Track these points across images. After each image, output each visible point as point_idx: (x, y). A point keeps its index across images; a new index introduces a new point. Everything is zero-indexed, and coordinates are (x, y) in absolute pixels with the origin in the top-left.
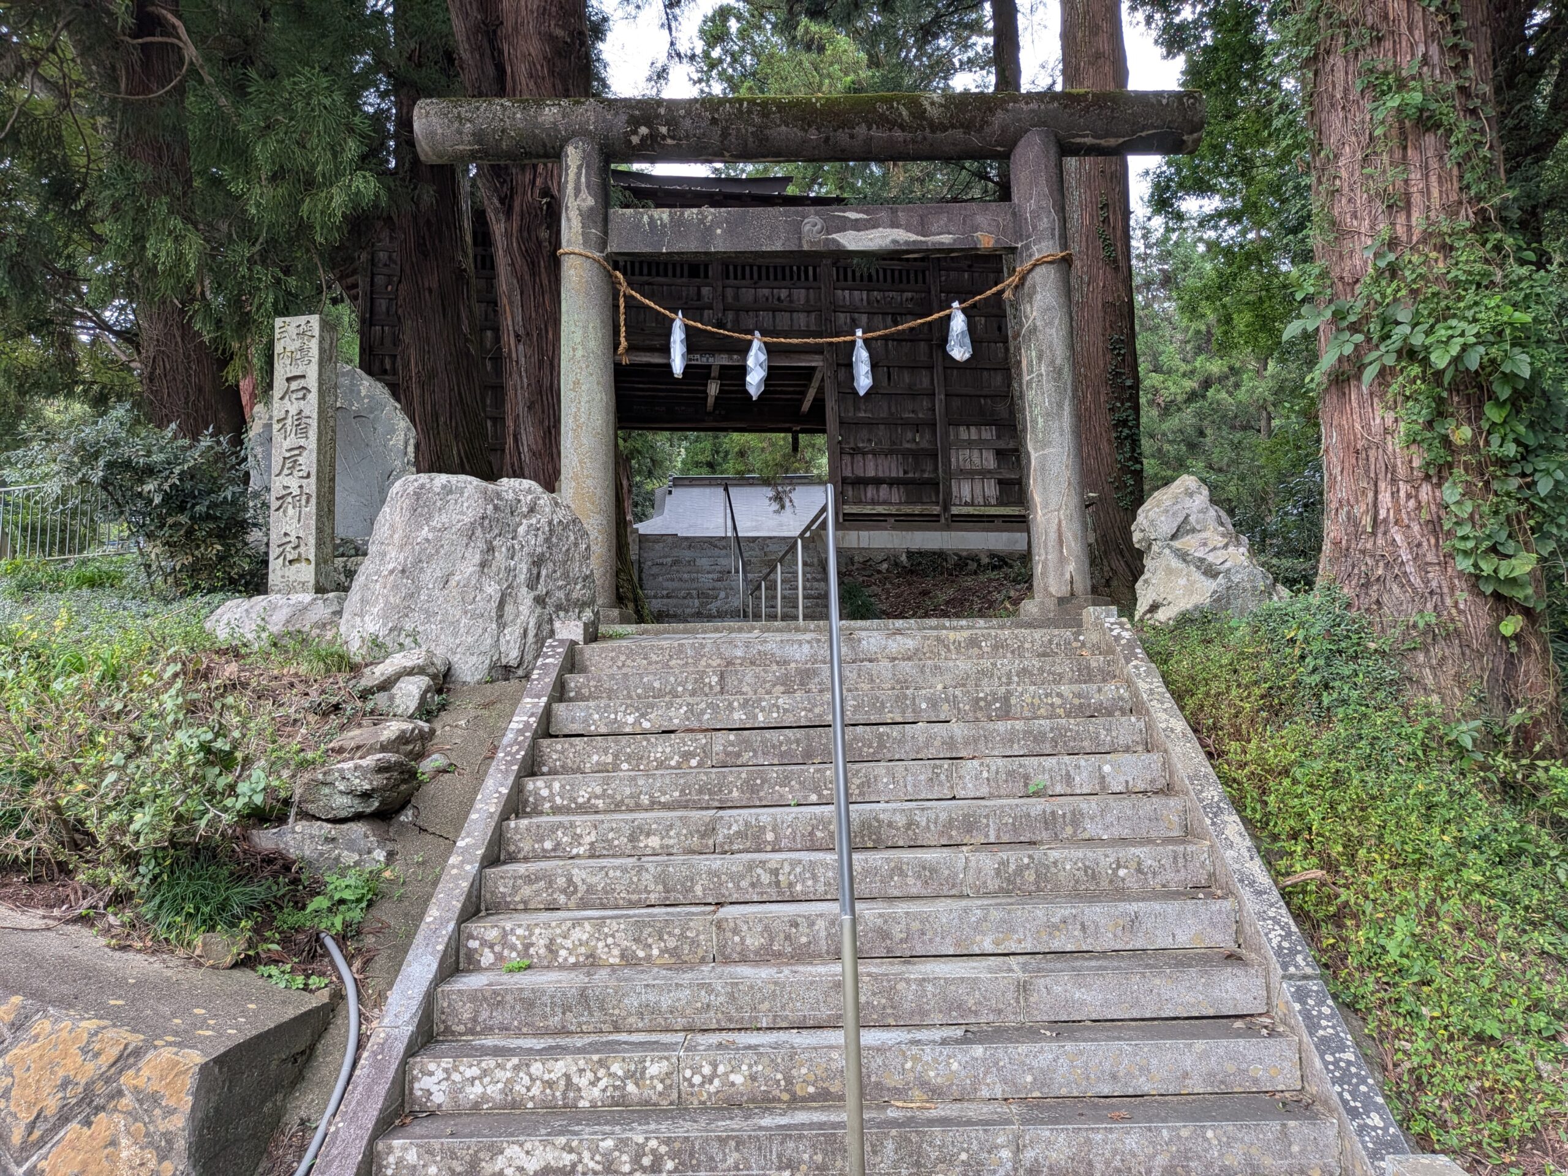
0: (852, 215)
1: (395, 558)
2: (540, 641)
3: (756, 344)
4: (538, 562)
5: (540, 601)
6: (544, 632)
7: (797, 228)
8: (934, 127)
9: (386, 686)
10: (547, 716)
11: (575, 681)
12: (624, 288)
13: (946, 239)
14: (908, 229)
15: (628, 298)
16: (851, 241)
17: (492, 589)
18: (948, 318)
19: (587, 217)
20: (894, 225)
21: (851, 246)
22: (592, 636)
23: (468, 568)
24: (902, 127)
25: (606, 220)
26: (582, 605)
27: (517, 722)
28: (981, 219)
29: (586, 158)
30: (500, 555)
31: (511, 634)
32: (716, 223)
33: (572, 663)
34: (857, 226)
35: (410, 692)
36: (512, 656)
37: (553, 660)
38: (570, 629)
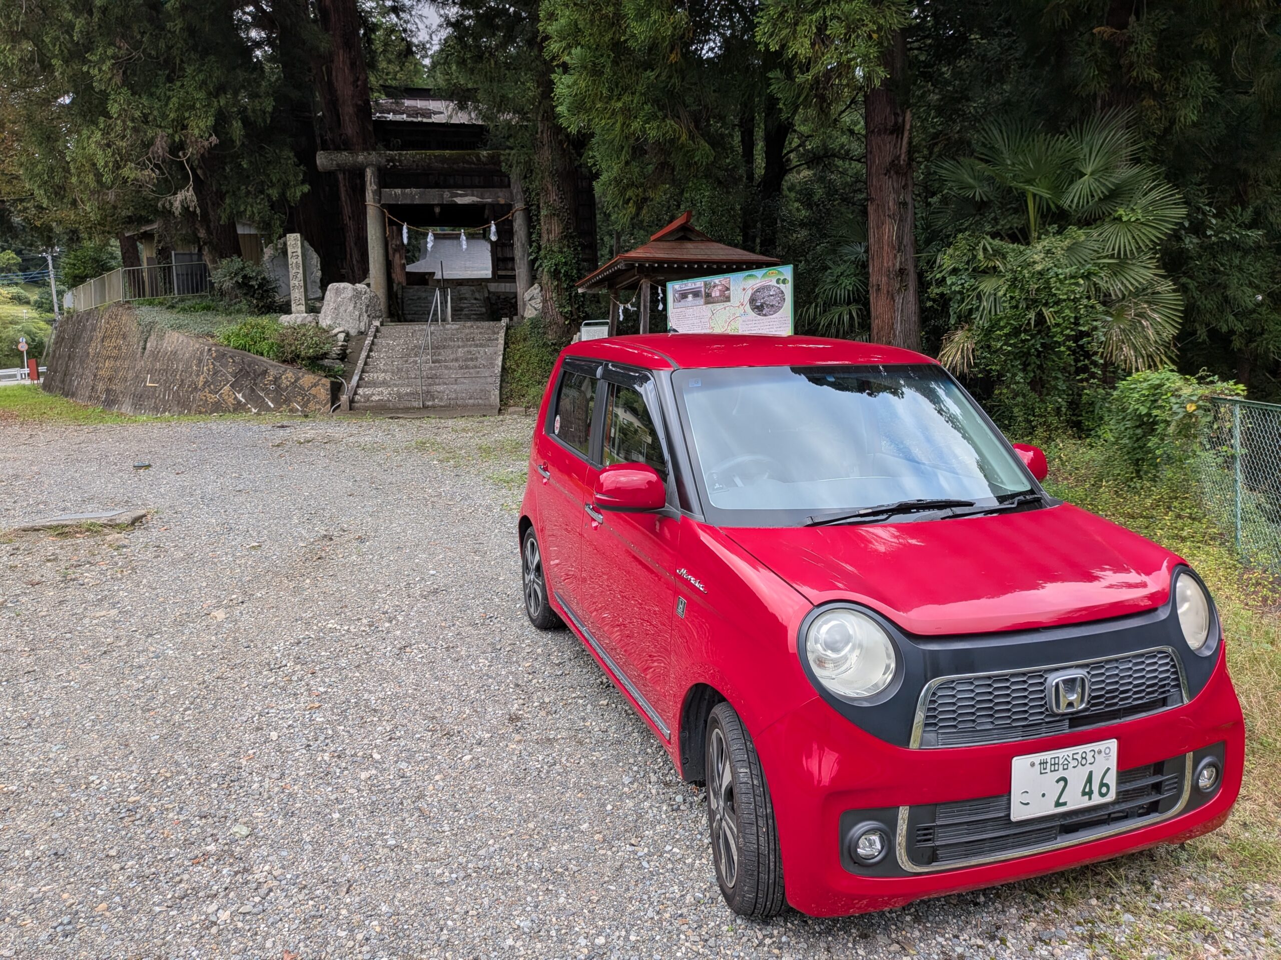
0: (459, 192)
1: (332, 306)
2: (369, 326)
3: (430, 234)
4: (368, 306)
5: (369, 316)
6: (370, 324)
7: (442, 196)
8: (485, 164)
9: (336, 335)
10: (373, 341)
11: (379, 334)
12: (387, 214)
13: (489, 200)
14: (477, 197)
15: (389, 218)
16: (459, 201)
17: (357, 313)
18: (490, 227)
19: (374, 192)
20: (473, 195)
21: (459, 202)
22: (382, 325)
23: (351, 308)
24: (474, 164)
25: (380, 193)
26: (379, 317)
27: (367, 342)
28: (500, 194)
29: (373, 173)
30: (358, 305)
31: (362, 324)
32: (416, 194)
33: (377, 330)
34: (461, 196)
35: (341, 336)
36: (363, 329)
37: (373, 330)
38: (377, 323)
